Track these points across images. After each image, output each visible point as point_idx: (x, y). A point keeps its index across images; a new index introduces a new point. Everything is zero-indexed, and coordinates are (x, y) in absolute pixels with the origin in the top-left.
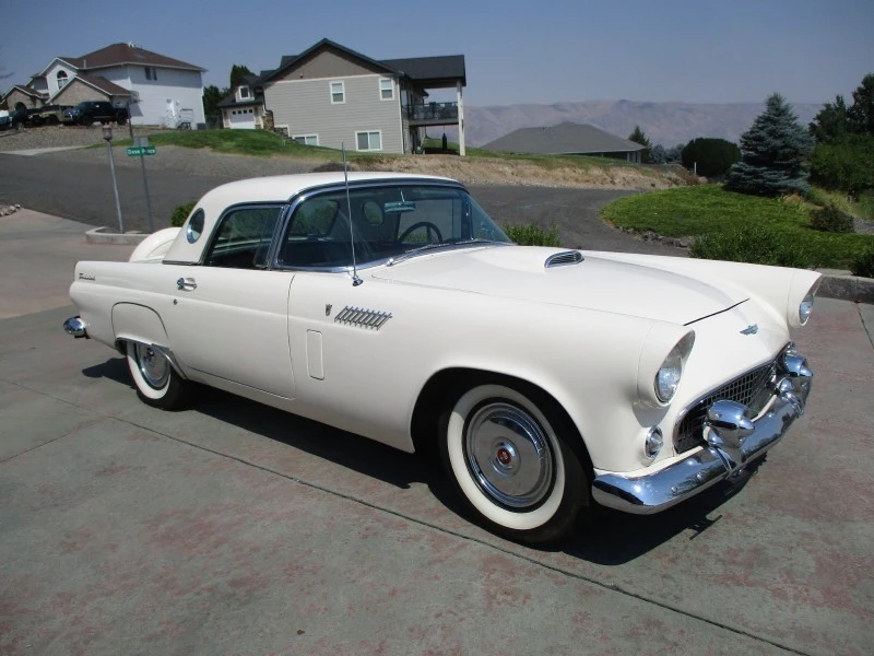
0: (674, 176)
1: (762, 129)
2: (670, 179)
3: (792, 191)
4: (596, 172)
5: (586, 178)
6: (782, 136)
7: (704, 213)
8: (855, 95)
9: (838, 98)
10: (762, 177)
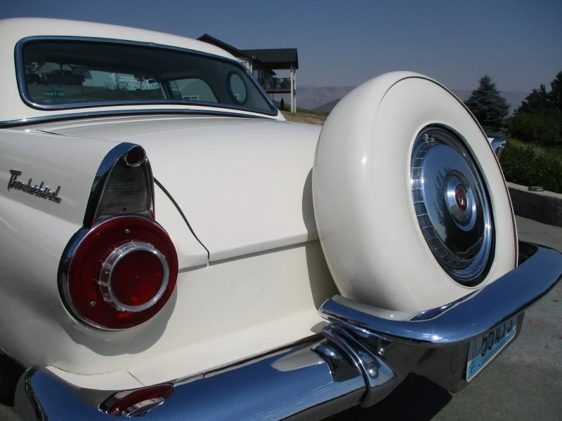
1: (476, 98)
6: (488, 103)
8: (552, 84)
9: (541, 86)
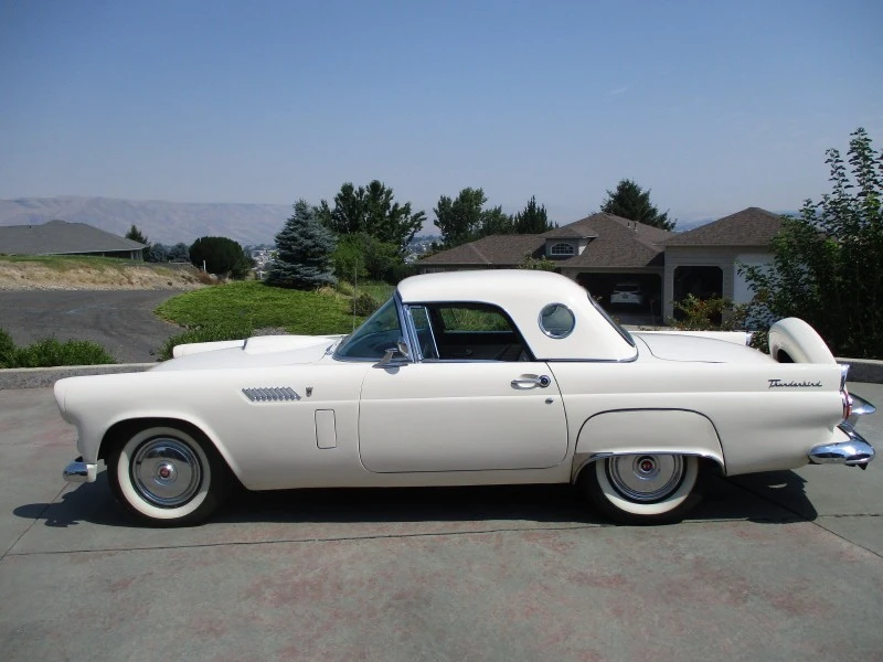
0: (187, 274)
2: (183, 277)
4: (112, 272)
5: (103, 279)
6: (311, 237)
7: (260, 307)
8: (336, 200)
9: (323, 202)
10: (298, 273)
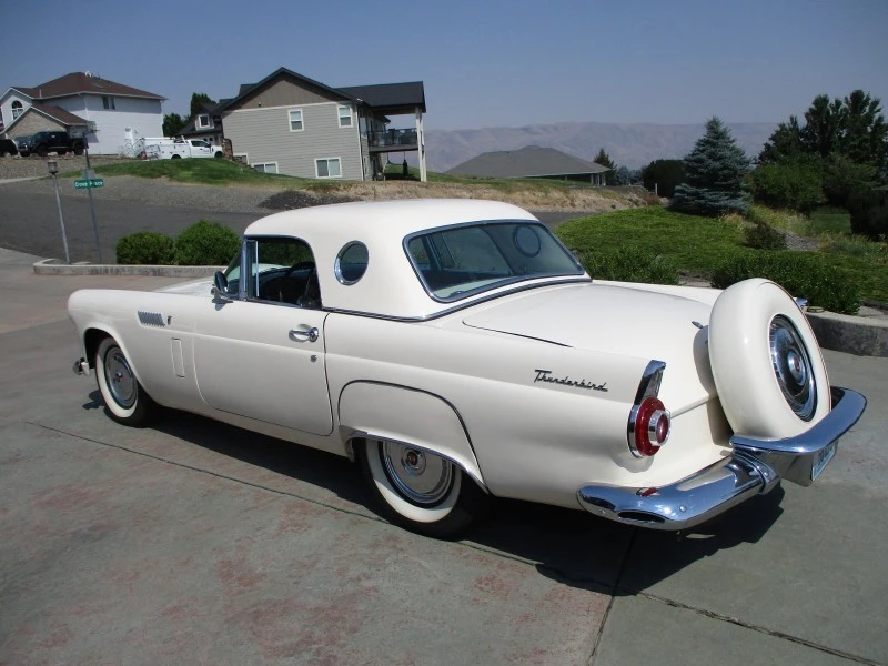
0: (635, 197)
1: (703, 151)
2: (631, 200)
3: (732, 210)
4: (556, 194)
5: (546, 201)
7: (645, 233)
8: (807, 115)
9: (792, 119)
10: (703, 198)
